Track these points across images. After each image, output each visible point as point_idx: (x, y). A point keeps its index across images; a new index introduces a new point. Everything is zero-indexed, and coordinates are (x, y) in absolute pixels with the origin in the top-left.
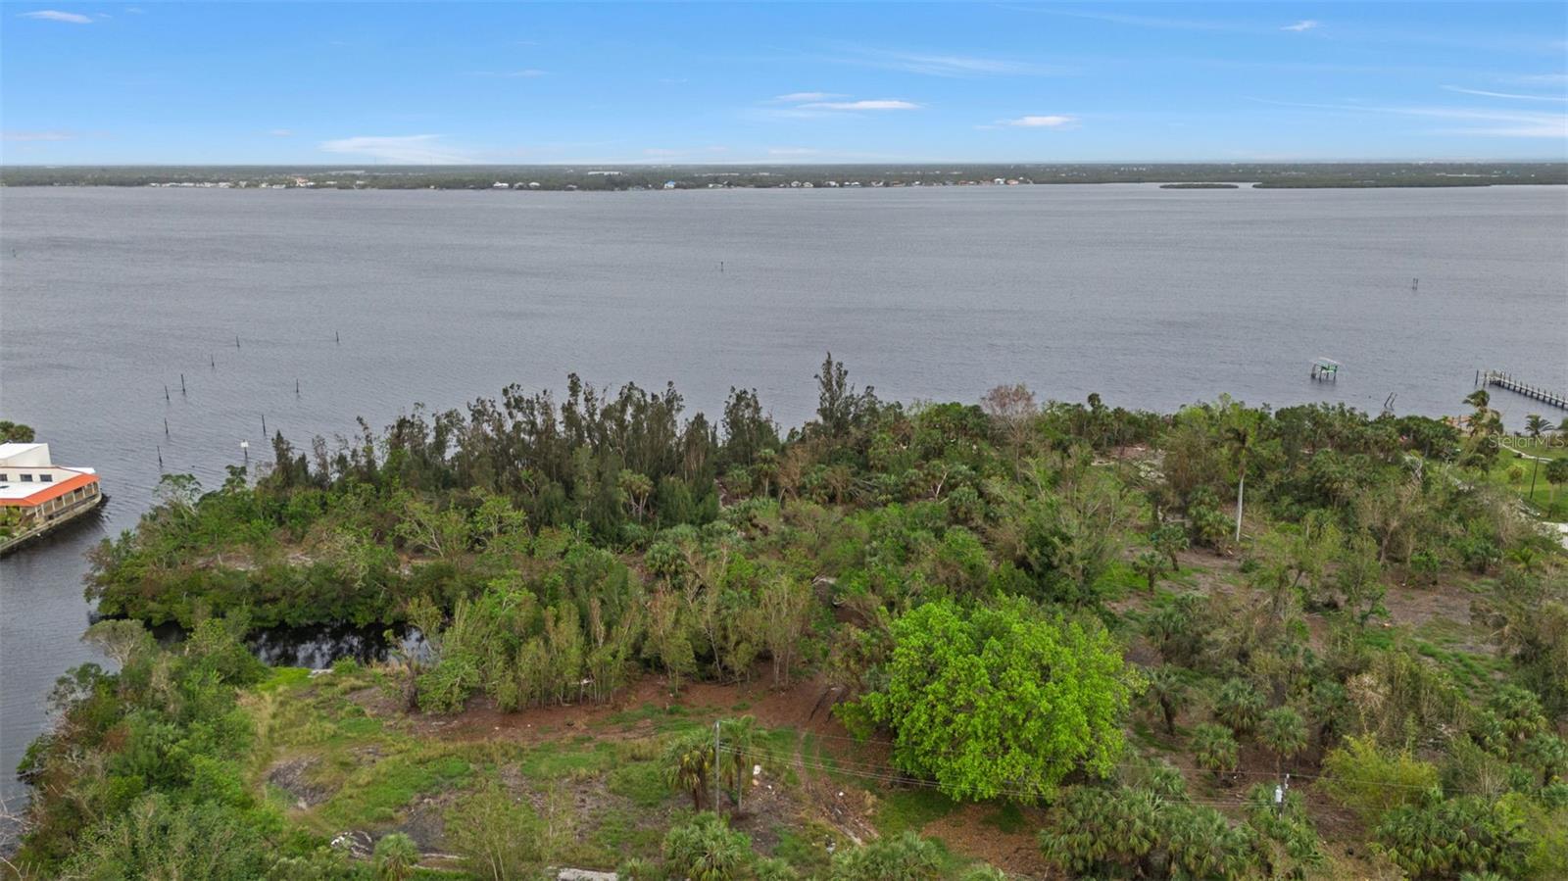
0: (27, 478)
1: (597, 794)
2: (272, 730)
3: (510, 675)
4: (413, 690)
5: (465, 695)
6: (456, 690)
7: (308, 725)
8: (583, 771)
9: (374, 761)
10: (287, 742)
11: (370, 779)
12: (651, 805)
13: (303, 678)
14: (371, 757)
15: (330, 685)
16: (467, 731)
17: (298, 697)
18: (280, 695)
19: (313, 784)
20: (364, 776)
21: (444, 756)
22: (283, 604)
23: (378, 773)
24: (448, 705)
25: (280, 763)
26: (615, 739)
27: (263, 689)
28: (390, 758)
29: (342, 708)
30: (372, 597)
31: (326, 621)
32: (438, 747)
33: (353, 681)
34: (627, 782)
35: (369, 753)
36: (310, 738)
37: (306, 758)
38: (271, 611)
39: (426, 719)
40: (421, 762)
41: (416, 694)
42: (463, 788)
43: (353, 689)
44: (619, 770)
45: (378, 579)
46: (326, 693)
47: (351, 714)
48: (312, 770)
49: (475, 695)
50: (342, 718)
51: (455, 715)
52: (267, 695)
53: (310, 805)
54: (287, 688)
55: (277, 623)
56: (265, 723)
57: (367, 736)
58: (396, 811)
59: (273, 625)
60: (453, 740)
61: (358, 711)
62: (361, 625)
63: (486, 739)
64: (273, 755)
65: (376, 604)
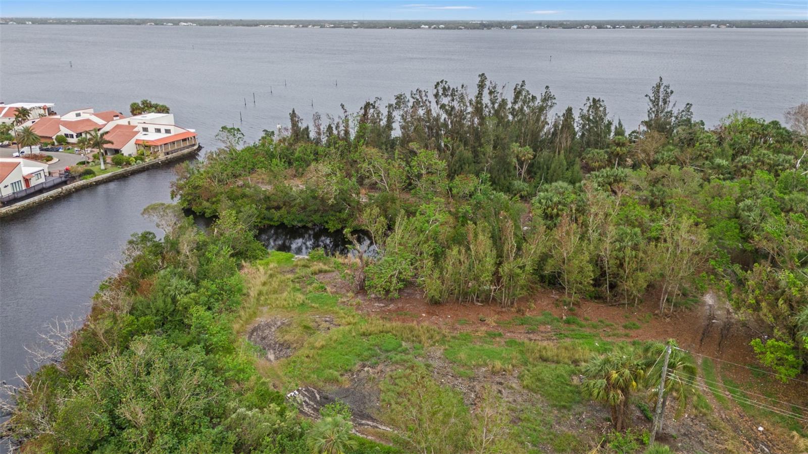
0: (158, 131)
1: (511, 388)
2: (260, 294)
3: (436, 274)
4: (362, 277)
5: (401, 285)
6: (394, 280)
7: (285, 294)
8: (498, 364)
9: (329, 329)
10: (269, 304)
11: (324, 343)
12: (564, 407)
13: (288, 259)
14: (327, 325)
15: (305, 266)
16: (400, 314)
17: (283, 273)
18: (271, 269)
19: (282, 341)
20: (320, 339)
21: (382, 332)
22: (283, 211)
23: (331, 339)
24: (388, 292)
25: (261, 320)
26: (522, 338)
27: (260, 264)
28: (341, 328)
29: (311, 284)
30: (340, 212)
31: (310, 225)
32: (377, 324)
33: (321, 266)
34: (538, 380)
35: (326, 321)
36: (285, 303)
37: (281, 318)
38: (276, 215)
39: (370, 300)
40: (364, 334)
41: (364, 280)
42: (397, 363)
43: (321, 271)
44: (530, 367)
45: (344, 200)
46: (300, 272)
47: (317, 289)
48: (283, 328)
49: (408, 285)
50: (310, 292)
51: (392, 300)
52: (261, 268)
53: (277, 358)
54: (276, 265)
55: (279, 223)
56: (257, 288)
57: (326, 307)
58: (342, 375)
59: (276, 224)
60: (390, 320)
61: (322, 287)
62: (332, 230)
63: (415, 322)
64: (258, 313)
65: (342, 217)
